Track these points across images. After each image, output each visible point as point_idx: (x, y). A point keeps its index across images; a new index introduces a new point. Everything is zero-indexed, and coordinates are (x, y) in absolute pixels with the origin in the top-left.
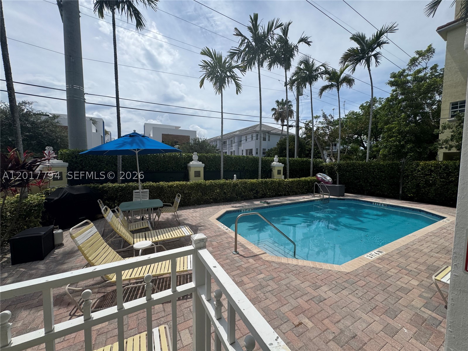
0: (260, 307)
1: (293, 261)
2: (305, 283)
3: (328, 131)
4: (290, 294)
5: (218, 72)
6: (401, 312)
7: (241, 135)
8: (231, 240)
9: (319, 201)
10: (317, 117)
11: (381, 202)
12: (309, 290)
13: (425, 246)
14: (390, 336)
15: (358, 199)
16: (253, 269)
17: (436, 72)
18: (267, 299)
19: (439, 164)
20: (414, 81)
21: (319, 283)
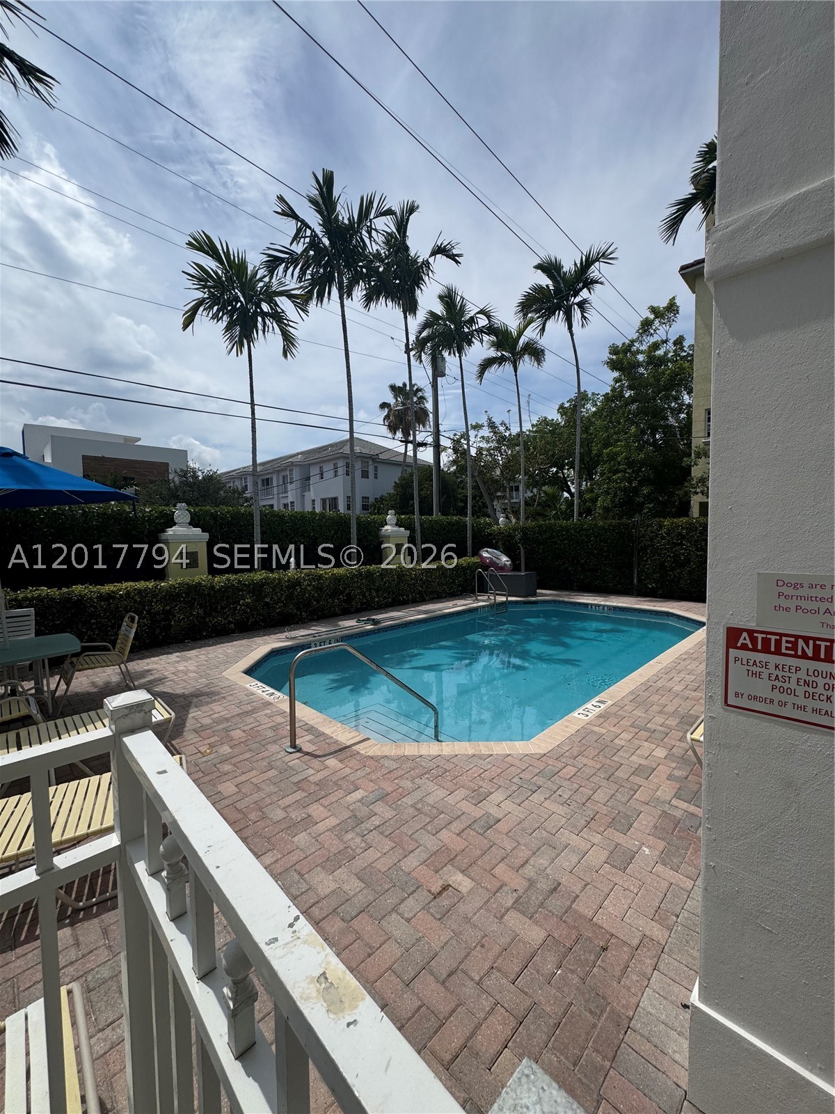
0: (351, 872)
1: (430, 749)
2: (457, 792)
3: (500, 458)
4: (423, 824)
5: (237, 300)
6: (638, 816)
7: (310, 464)
8: (283, 720)
9: (486, 608)
10: (477, 427)
11: (603, 603)
12: (466, 806)
13: (677, 679)
14: (620, 869)
15: (561, 599)
16: (336, 783)
17: (682, 349)
18: (370, 847)
19: (693, 524)
20: (648, 363)
21: (486, 786)
